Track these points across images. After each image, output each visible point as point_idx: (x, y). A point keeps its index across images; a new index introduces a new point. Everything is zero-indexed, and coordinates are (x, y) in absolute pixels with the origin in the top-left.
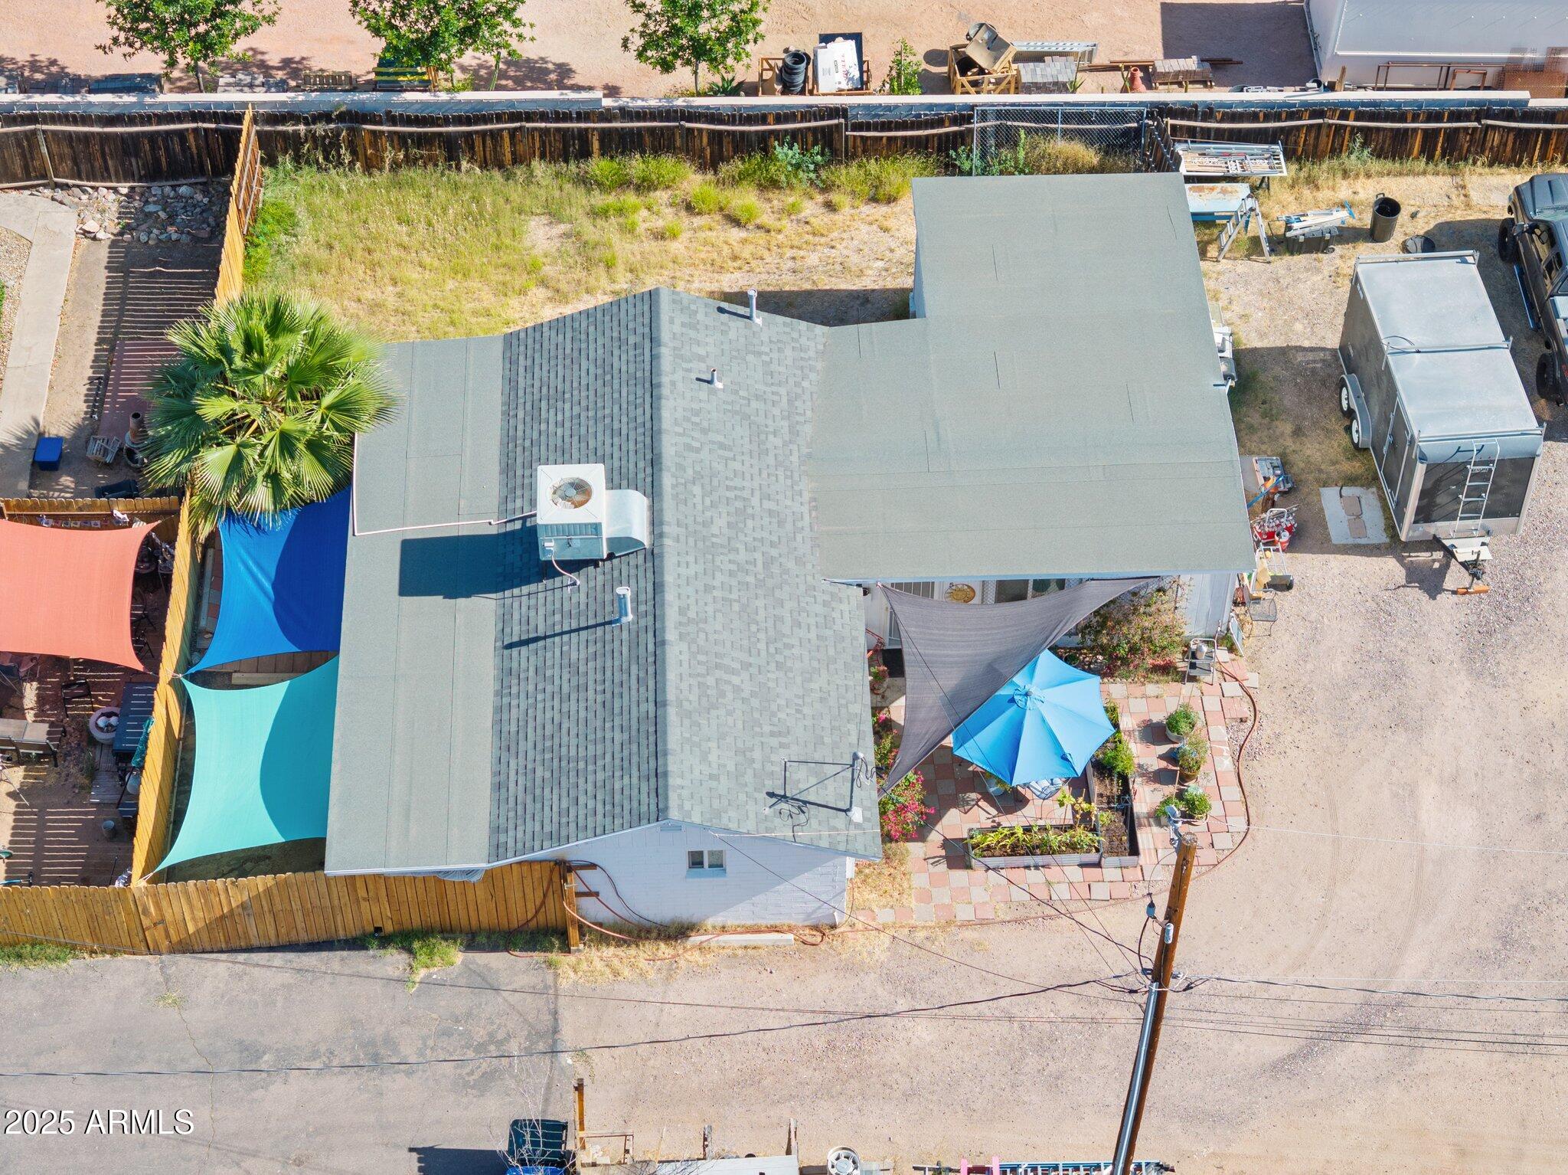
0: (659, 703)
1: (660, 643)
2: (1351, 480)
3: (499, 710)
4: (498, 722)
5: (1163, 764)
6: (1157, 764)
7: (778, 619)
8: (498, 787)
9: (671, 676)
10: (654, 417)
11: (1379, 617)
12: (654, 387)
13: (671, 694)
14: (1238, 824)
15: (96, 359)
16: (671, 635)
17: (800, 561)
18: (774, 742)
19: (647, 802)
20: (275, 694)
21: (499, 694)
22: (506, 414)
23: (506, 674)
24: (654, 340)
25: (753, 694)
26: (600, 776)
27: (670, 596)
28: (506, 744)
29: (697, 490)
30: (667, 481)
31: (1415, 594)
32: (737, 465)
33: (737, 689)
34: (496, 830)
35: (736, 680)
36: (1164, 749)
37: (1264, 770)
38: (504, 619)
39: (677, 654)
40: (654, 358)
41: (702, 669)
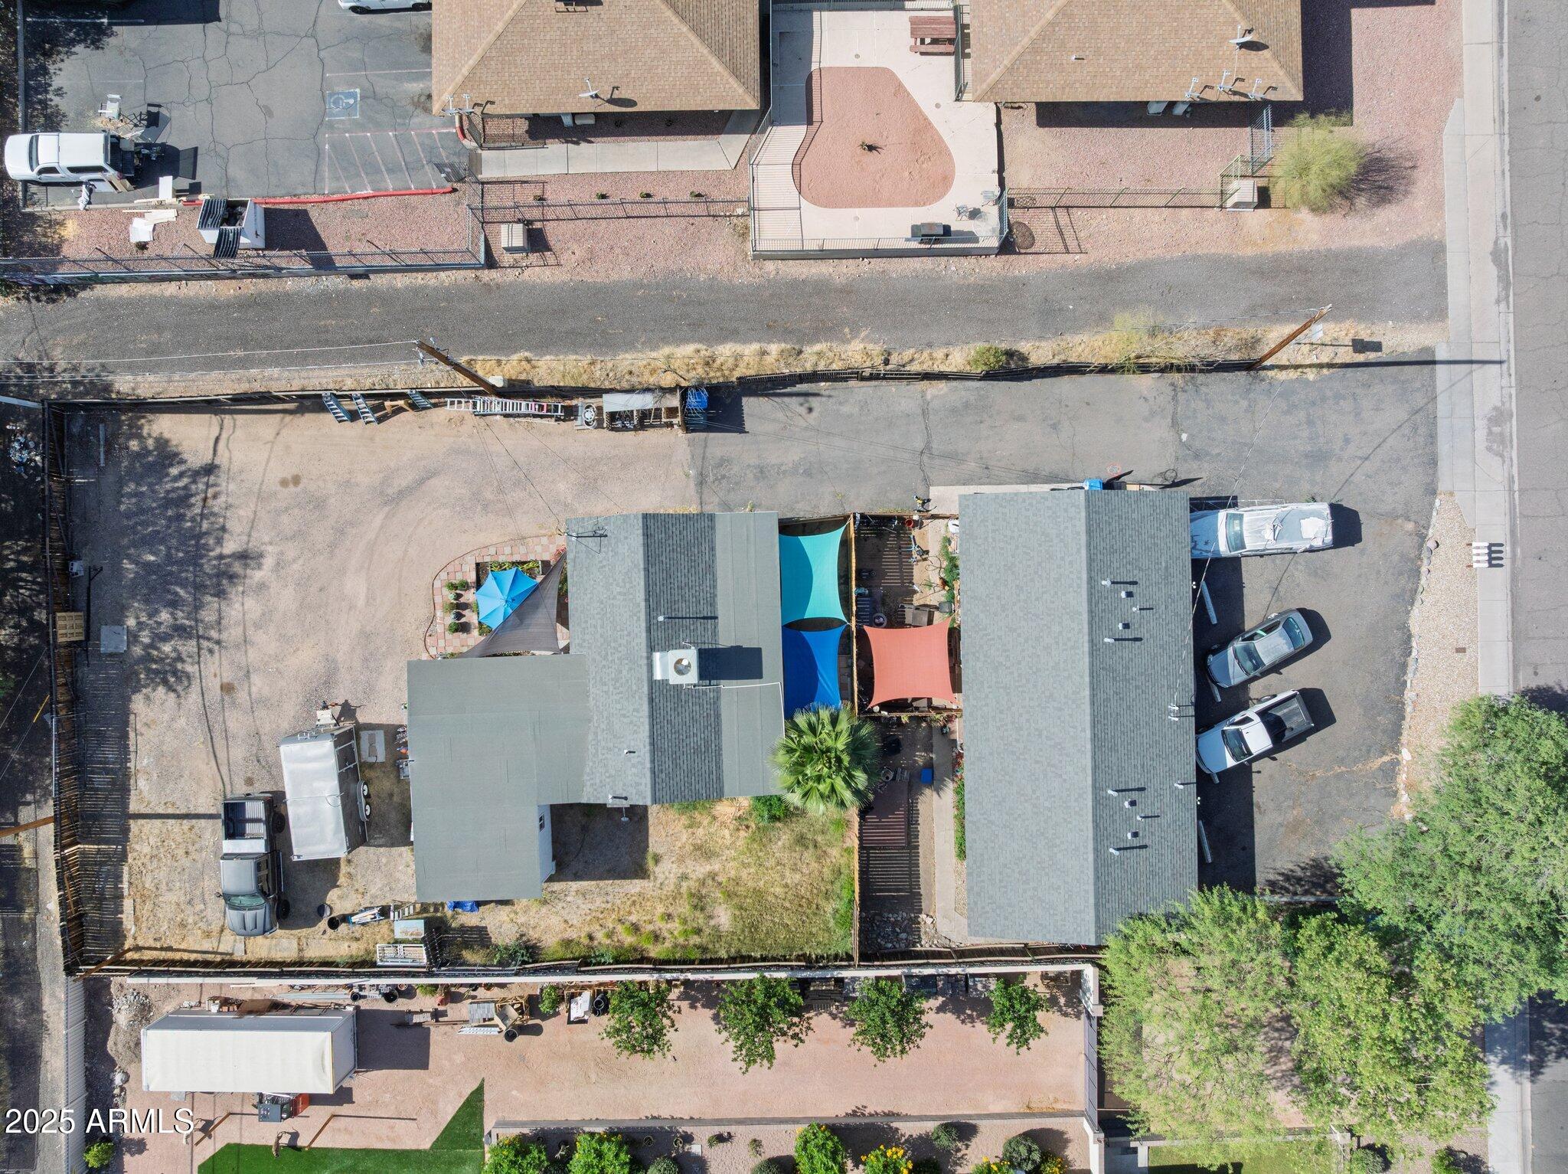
0: (647, 570)
1: (647, 600)
2: (372, 766)
3: (715, 587)
4: (715, 581)
5: (464, 613)
6: (466, 612)
7: (602, 627)
8: (713, 549)
9: (642, 583)
10: (652, 726)
11: (370, 690)
12: (652, 744)
13: (642, 573)
14: (437, 584)
15: (917, 836)
16: (643, 604)
17: (594, 660)
18: (604, 563)
19: (650, 523)
20: (809, 614)
21: (715, 596)
22: (720, 749)
23: (713, 604)
24: (653, 772)
25: (611, 584)
26: (671, 542)
27: (643, 625)
28: (710, 568)
29: (634, 688)
30: (645, 689)
31: (353, 703)
32: (619, 706)
33: (617, 585)
34: (713, 528)
35: (618, 590)
36: (463, 620)
37: (423, 612)
38: (715, 633)
39: (640, 596)
40: (653, 761)
41: (631, 591)
